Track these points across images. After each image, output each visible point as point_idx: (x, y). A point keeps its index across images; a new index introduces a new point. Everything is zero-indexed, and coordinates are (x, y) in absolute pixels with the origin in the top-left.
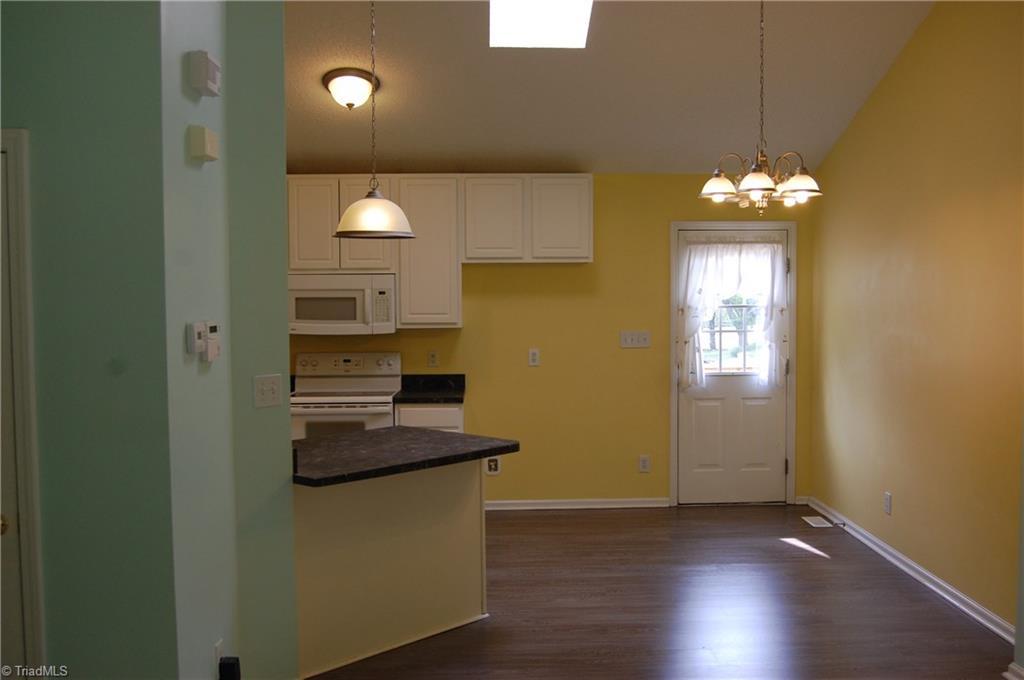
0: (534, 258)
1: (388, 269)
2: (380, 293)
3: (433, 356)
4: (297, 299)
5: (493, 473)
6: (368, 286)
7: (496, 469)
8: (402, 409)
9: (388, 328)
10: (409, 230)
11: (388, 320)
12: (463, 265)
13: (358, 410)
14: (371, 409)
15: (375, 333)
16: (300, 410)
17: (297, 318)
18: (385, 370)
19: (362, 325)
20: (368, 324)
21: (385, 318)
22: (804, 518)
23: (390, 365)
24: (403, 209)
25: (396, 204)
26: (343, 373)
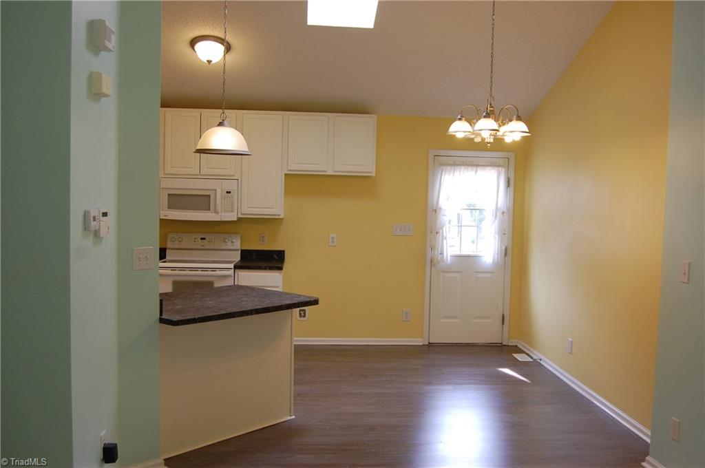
0: (335, 171)
1: (233, 176)
2: (227, 192)
3: (263, 237)
4: (169, 195)
5: (302, 319)
6: (219, 187)
7: (304, 316)
8: (240, 273)
9: (233, 217)
10: (247, 150)
11: (232, 211)
12: (285, 174)
13: (209, 273)
14: (218, 273)
15: (223, 220)
16: (169, 272)
17: (169, 208)
18: (229, 246)
19: (214, 214)
20: (218, 213)
21: (230, 210)
22: (514, 355)
23: (233, 242)
24: (242, 134)
25: (239, 131)
26: (200, 247)
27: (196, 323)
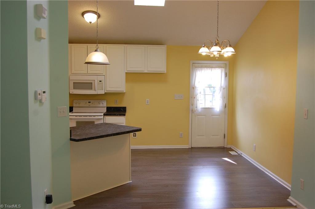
0: (148, 71)
1: (102, 74)
2: (100, 81)
3: (116, 101)
4: (74, 83)
6: (96, 79)
7: (136, 136)
8: (106, 117)
9: (102, 92)
10: (108, 62)
11: (102, 90)
12: (126, 73)
13: (92, 117)
14: (96, 117)
15: (98, 94)
16: (74, 117)
17: (74, 89)
18: (101, 105)
19: (94, 91)
20: (96, 91)
21: (101, 89)
22: (229, 152)
23: (103, 104)
24: (106, 55)
25: (104, 54)
26: (88, 106)
27: (86, 140)
